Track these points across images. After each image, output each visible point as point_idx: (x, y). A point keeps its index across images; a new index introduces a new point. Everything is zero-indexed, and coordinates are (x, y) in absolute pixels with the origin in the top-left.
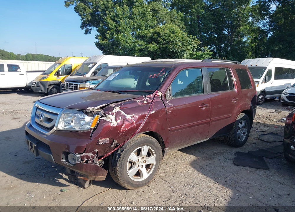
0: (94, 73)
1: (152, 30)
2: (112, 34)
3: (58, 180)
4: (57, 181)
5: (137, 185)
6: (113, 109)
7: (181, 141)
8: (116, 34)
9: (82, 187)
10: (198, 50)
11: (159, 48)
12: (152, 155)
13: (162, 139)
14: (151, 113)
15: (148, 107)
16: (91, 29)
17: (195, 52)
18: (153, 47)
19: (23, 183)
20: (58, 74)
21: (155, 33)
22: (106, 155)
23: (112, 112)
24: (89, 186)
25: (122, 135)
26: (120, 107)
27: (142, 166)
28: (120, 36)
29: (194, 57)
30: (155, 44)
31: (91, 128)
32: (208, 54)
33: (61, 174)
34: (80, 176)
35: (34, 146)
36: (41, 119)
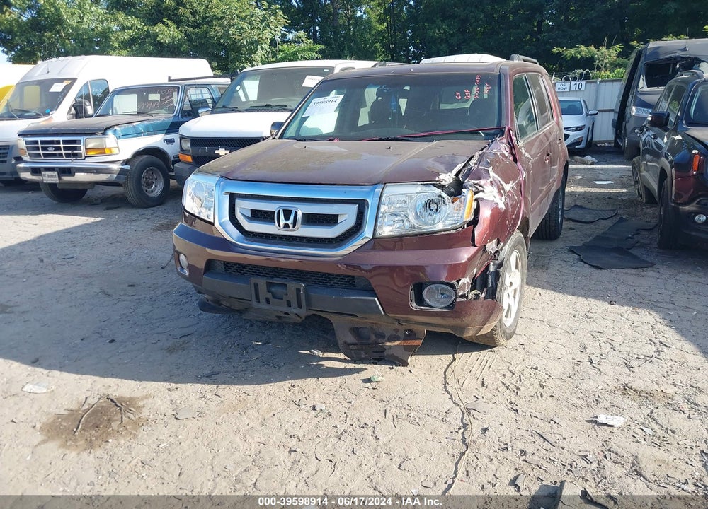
0: (75, 108)
3: (323, 365)
11: (184, 35)
14: (523, 176)
17: (279, 45)
18: (167, 32)
23: (490, 180)
30: (173, 26)
31: (466, 220)
33: (308, 352)
34: (389, 342)
35: (298, 290)
36: (290, 222)
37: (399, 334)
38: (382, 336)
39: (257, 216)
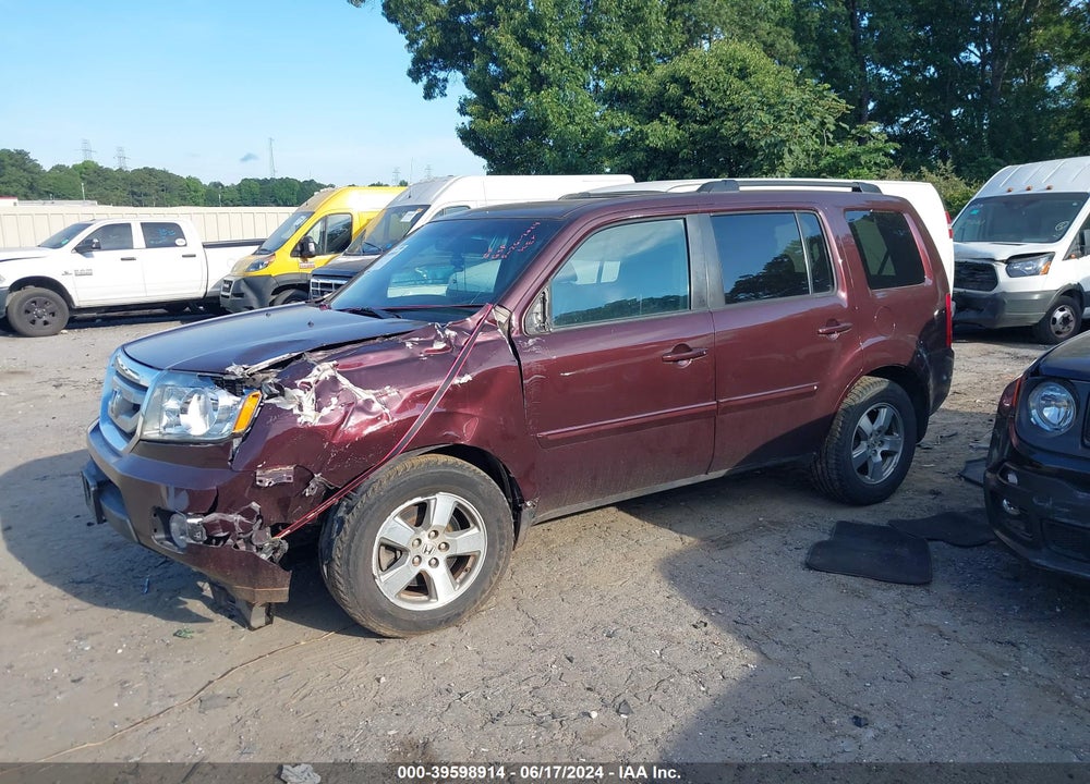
1: (661, 70)
2: (518, 94)
3: (186, 603)
4: (182, 607)
5: (415, 622)
6: (308, 369)
7: (594, 478)
8: (531, 92)
9: (244, 627)
10: (840, 135)
11: (687, 135)
12: (472, 525)
13: (508, 472)
14: (456, 381)
15: (446, 361)
16: (446, 80)
17: (829, 143)
18: (661, 133)
19: (76, 607)
20: (302, 251)
21: (674, 79)
22: (297, 523)
23: (304, 380)
24: (269, 622)
25: (341, 457)
26: (335, 362)
27: (433, 561)
28: (547, 96)
29: (823, 163)
30: (672, 122)
31: (236, 431)
32: (877, 150)
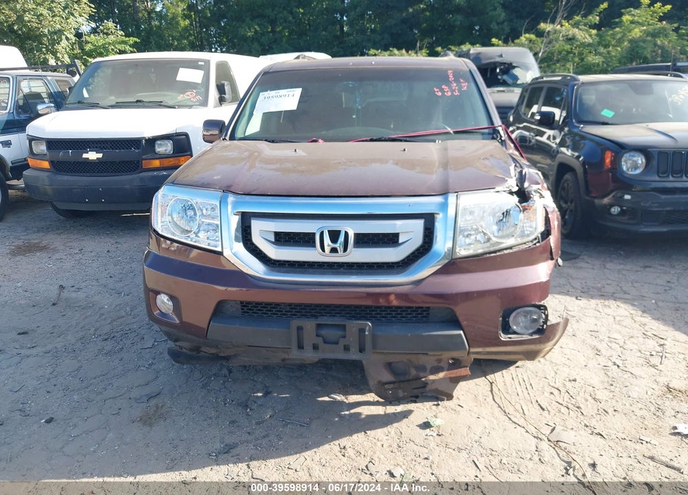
33: (326, 399)
34: (432, 374)
35: (362, 331)
36: (339, 245)
37: (442, 364)
38: (422, 368)
39: (282, 239)
